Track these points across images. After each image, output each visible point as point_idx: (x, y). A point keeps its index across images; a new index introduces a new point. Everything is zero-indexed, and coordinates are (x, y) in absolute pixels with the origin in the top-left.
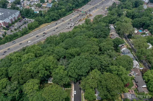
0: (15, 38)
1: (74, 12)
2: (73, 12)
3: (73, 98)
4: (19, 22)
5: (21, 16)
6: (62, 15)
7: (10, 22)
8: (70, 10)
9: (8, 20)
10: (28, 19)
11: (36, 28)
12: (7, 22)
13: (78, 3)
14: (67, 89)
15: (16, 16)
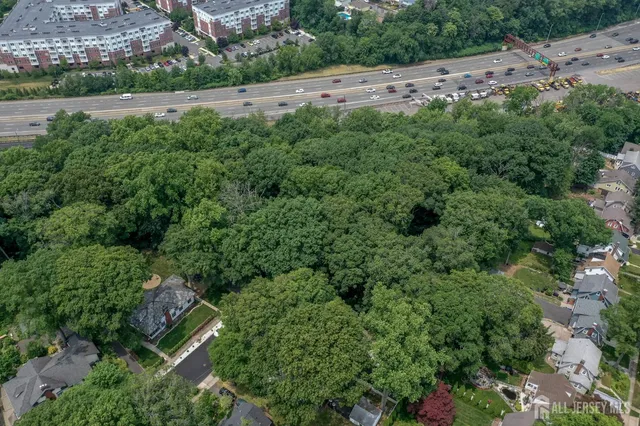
0: (213, 84)
1: (509, 49)
2: (500, 50)
3: (197, 345)
4: (273, 36)
5: (287, 19)
6: (439, 47)
7: (240, 27)
8: (488, 38)
9: (232, 18)
10: (308, 35)
11: (306, 71)
12: (227, 25)
13: (543, 16)
14: (210, 305)
15: (272, 13)
